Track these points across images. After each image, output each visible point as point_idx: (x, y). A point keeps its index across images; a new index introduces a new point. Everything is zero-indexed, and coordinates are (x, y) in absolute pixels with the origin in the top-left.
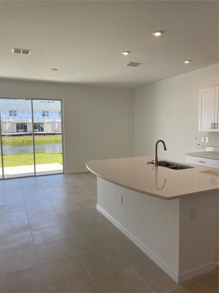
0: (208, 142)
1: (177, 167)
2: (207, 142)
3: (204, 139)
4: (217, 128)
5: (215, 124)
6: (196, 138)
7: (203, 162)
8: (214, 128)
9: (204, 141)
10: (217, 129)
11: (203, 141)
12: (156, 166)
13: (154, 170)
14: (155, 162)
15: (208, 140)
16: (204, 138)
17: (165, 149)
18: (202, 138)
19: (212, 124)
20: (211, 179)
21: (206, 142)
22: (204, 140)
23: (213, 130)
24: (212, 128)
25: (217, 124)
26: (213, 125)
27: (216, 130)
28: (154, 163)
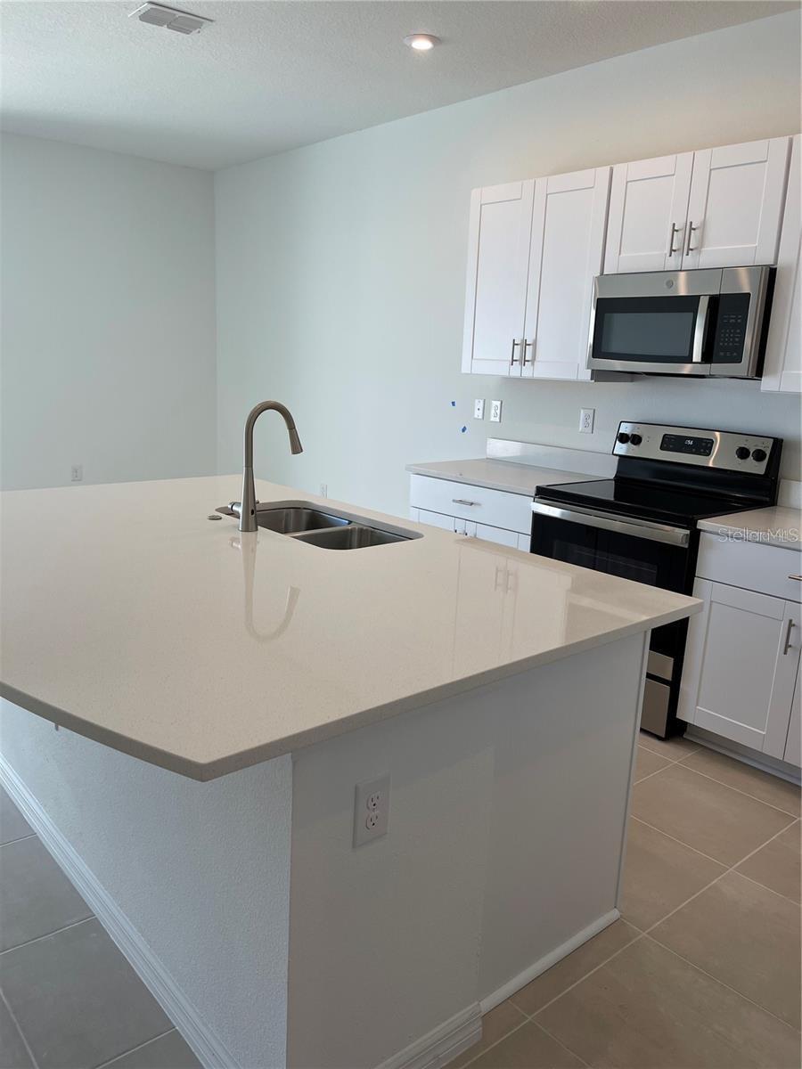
0: (498, 420)
1: (352, 531)
2: (492, 419)
3: (481, 409)
4: (533, 360)
5: (526, 345)
6: (453, 403)
7: (472, 504)
8: (520, 361)
9: (481, 417)
10: (533, 364)
11: (478, 414)
12: (246, 529)
13: (238, 548)
14: (240, 510)
15: (498, 412)
16: (482, 402)
17: (296, 448)
18: (477, 401)
19: (514, 344)
20: (497, 571)
21: (490, 418)
22: (481, 411)
23: (515, 371)
24: (513, 360)
25: (535, 344)
26: (519, 346)
27: (527, 372)
28: (238, 512)
